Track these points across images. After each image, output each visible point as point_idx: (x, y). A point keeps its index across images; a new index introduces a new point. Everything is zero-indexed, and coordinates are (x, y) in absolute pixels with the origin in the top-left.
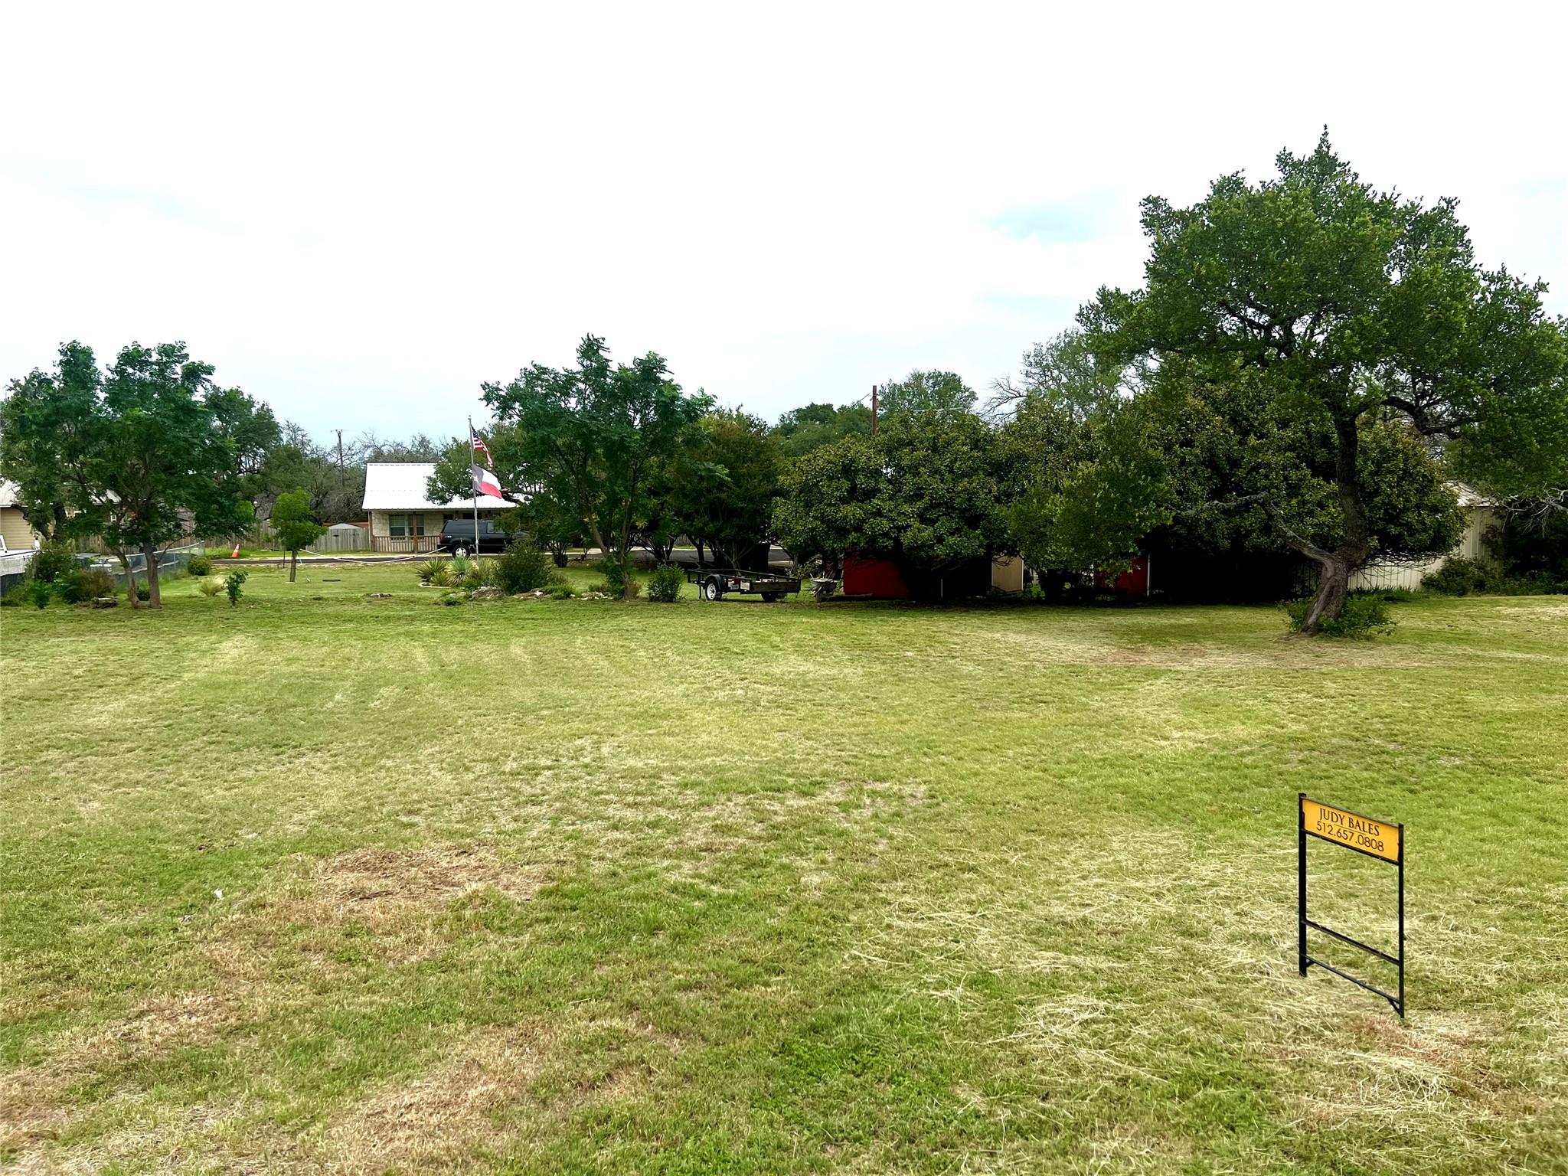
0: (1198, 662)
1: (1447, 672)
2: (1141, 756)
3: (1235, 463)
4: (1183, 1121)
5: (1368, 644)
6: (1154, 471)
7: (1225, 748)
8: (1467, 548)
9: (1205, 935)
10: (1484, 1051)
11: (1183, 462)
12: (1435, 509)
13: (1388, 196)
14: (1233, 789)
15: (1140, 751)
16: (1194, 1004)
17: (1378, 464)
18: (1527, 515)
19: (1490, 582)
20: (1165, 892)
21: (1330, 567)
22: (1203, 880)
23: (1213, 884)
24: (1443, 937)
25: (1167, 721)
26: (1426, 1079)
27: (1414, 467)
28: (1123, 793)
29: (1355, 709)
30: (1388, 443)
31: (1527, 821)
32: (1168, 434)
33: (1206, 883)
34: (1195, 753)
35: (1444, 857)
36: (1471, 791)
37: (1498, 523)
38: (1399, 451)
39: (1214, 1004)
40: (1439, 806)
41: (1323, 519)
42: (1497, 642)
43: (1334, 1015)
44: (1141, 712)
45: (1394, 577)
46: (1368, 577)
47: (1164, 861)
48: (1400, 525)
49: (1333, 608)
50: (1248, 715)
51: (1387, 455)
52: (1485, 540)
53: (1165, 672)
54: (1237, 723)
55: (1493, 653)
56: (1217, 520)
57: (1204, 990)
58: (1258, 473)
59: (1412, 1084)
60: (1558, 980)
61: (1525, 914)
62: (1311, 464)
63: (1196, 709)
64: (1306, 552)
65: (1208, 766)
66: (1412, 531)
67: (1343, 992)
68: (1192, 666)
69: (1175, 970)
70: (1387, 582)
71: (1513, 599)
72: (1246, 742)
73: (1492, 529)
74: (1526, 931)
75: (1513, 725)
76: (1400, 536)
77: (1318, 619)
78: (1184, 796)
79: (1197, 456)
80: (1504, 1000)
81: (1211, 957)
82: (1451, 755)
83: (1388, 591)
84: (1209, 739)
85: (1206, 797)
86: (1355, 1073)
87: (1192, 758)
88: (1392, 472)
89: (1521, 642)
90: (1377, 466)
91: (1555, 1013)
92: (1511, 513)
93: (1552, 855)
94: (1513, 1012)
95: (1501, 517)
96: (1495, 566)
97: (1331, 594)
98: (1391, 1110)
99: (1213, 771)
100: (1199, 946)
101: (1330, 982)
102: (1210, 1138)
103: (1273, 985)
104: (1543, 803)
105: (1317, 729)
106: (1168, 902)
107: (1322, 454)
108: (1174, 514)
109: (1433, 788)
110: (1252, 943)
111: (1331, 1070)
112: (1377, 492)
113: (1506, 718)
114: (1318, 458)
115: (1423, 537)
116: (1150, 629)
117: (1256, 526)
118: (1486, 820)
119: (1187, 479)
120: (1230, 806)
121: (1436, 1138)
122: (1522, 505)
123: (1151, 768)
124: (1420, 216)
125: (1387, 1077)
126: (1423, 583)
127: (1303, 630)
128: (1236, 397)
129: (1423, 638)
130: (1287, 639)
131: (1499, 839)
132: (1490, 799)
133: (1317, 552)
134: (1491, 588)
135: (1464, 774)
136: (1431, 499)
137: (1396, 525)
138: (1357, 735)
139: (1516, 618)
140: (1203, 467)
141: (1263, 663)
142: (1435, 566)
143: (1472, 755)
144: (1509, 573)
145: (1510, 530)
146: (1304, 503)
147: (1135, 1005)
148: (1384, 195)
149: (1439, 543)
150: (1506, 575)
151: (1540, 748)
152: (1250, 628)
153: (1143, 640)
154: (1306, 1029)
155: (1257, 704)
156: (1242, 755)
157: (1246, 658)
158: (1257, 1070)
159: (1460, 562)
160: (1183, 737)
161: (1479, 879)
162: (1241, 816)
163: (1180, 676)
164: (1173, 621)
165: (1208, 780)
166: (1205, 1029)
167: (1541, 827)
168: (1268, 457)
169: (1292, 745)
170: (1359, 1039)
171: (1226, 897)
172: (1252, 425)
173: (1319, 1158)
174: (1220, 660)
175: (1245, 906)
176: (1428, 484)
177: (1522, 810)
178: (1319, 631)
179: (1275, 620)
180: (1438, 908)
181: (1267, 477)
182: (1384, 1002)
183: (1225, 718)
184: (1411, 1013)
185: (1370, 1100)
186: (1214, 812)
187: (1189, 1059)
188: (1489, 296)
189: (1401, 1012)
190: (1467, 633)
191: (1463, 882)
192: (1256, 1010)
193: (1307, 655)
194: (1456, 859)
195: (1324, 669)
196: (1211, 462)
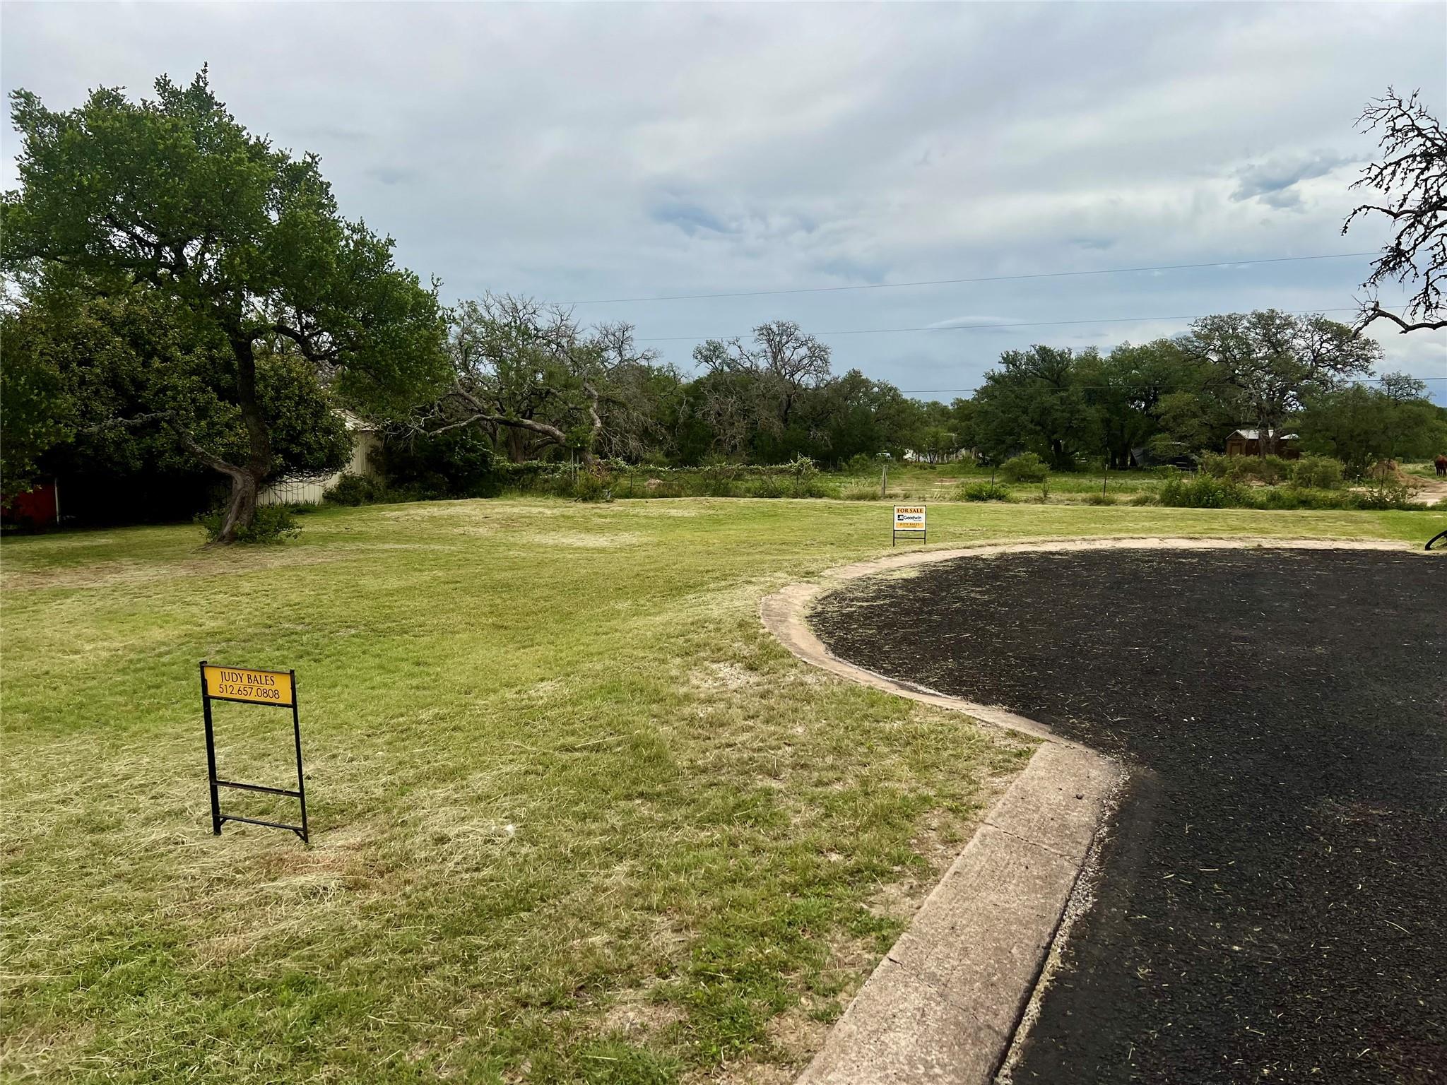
0: (112, 579)
1: (344, 565)
2: (47, 673)
3: (141, 386)
4: (86, 1006)
5: (279, 547)
6: (50, 387)
7: (142, 651)
8: (356, 466)
9: (118, 826)
10: (373, 848)
11: (83, 382)
12: (328, 431)
13: (262, 140)
14: (149, 687)
15: (45, 668)
16: (104, 893)
17: (277, 390)
18: (398, 438)
19: (376, 494)
20: (73, 797)
21: (241, 480)
22: (115, 776)
23: (126, 777)
24: (340, 769)
25: (78, 636)
26: (325, 885)
27: (308, 394)
28: (25, 712)
29: (269, 601)
30: (284, 372)
31: (406, 667)
32: (63, 352)
33: (119, 777)
34: (109, 661)
35: (342, 707)
36: (364, 653)
37: (379, 444)
38: (294, 379)
39: (126, 886)
40: (338, 668)
41: (232, 439)
42: (381, 538)
43: (245, 859)
44: (48, 632)
45: (300, 491)
46: (278, 493)
47: (73, 768)
48: (301, 444)
49: (245, 517)
50: (167, 619)
51: (285, 382)
52: (370, 458)
53: (75, 591)
54: (155, 628)
55: (381, 546)
56: (127, 441)
57: (115, 876)
58: (165, 395)
59: (314, 894)
60: (428, 779)
61: (404, 736)
62: (217, 388)
63: (110, 621)
64: (216, 466)
65: (124, 671)
66: (311, 451)
67: (256, 837)
68: (106, 582)
69: (83, 867)
70: (295, 497)
71: (395, 506)
72: (164, 644)
73: (375, 449)
74: (405, 748)
75: (395, 598)
76: (301, 455)
77: (232, 527)
78: (96, 703)
79: (97, 375)
80: (389, 804)
81: (123, 844)
82: (347, 627)
83: (296, 505)
84: (125, 647)
85: (121, 699)
86: (263, 902)
87: (104, 666)
88: (290, 398)
89: (399, 536)
90: (276, 392)
91: (427, 803)
92: (387, 436)
93: (424, 688)
94: (395, 811)
95: (380, 439)
96: (379, 480)
97: (242, 505)
98: (296, 921)
99: (128, 674)
100: (110, 837)
101: (243, 833)
102: (115, 1011)
103: (188, 851)
104: (418, 651)
105: (233, 623)
106: (76, 805)
107: (226, 380)
108: (75, 431)
109: (334, 655)
110: (167, 819)
111: (242, 907)
112: (278, 416)
113: (390, 594)
114: (223, 383)
115: (320, 455)
116: (60, 552)
117: (168, 447)
118: (374, 673)
119: (89, 399)
120: (146, 702)
121: (333, 930)
122: (395, 429)
123: (59, 682)
124: (290, 165)
125: (293, 895)
126: (324, 497)
127: (219, 540)
128: (135, 320)
129: (325, 539)
130: (205, 549)
131: (385, 685)
132: (379, 656)
133: (226, 467)
134: (378, 498)
135: (358, 640)
136: (324, 423)
137: (297, 445)
138: (269, 622)
139: (396, 519)
140: (105, 387)
141: (182, 572)
142: (333, 481)
143: (365, 625)
144: (390, 486)
145: (388, 449)
146: (212, 425)
147: (33, 914)
148: (258, 138)
149: (334, 461)
150: (388, 487)
151: (414, 612)
152: (168, 544)
153: (51, 563)
154: (219, 879)
155: (176, 609)
156: (160, 655)
157: (164, 570)
158: (168, 931)
159: (352, 478)
160: (95, 649)
161: (370, 718)
162: (158, 709)
163: (92, 593)
164: (86, 543)
165: (123, 683)
166: (114, 912)
167: (416, 669)
168: (174, 379)
169: (209, 639)
170: (269, 872)
171: (141, 785)
172: (154, 349)
173: (228, 986)
174: (135, 575)
175: (161, 789)
176: (320, 410)
177: (402, 660)
178: (234, 539)
179: (193, 535)
180: (337, 747)
181: (174, 399)
182: (292, 835)
183: (142, 625)
184: (315, 838)
185: (278, 919)
186: (129, 712)
187: (96, 945)
188: (352, 245)
189: (305, 839)
190: (360, 533)
191: (357, 723)
192: (170, 878)
193: (223, 562)
194: (352, 707)
195: (241, 572)
196: (114, 381)
